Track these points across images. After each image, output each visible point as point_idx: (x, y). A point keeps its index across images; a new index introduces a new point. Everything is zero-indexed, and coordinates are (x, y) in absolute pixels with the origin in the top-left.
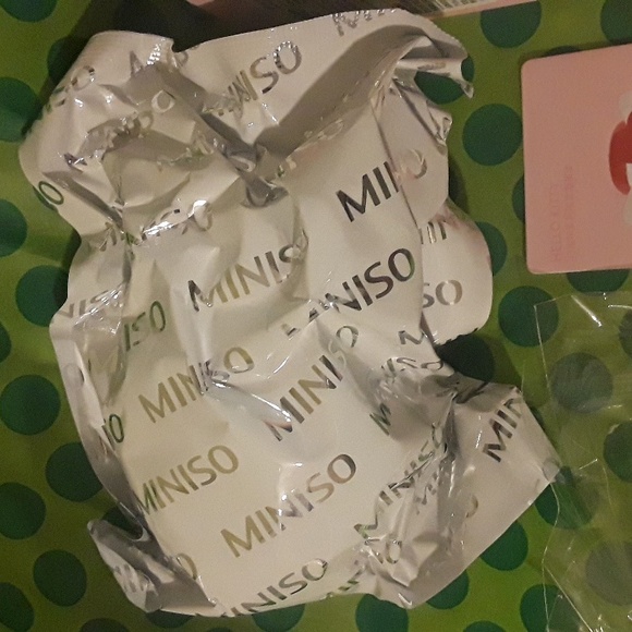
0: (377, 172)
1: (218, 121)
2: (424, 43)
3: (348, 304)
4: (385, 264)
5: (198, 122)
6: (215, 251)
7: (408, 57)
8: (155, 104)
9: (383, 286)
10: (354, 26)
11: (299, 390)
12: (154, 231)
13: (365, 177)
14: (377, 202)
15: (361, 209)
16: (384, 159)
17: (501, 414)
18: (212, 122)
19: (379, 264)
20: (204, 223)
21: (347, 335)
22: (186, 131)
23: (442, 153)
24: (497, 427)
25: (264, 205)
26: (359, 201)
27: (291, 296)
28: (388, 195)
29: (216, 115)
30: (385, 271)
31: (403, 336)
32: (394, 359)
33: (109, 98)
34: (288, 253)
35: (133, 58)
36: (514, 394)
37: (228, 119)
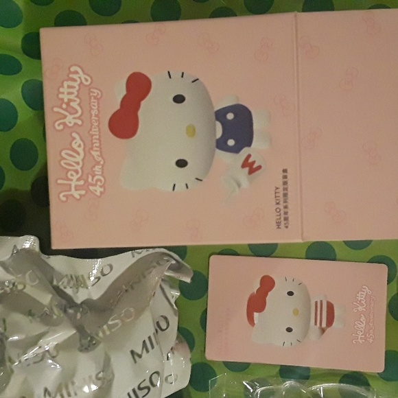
0: (149, 338)
1: (65, 293)
4: (148, 380)
5: (53, 295)
8: (27, 279)
9: (146, 391)
10: (140, 254)
12: (26, 357)
13: (144, 341)
14: (148, 351)
15: (140, 356)
16: (154, 330)
18: (58, 291)
19: (145, 380)
20: (54, 354)
23: (176, 315)
26: (140, 353)
28: (153, 347)
29: (62, 287)
30: (147, 383)
34: (100, 375)
37: (69, 291)
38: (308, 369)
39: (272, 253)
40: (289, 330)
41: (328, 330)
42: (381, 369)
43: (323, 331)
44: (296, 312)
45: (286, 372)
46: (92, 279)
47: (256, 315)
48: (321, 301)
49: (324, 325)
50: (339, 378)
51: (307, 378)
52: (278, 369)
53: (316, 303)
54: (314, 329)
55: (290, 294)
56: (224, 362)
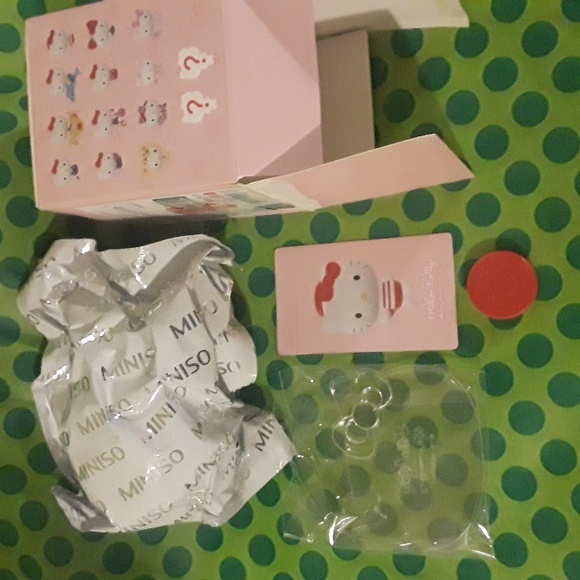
0: (189, 316)
1: (117, 285)
2: (216, 248)
3: (176, 377)
4: (195, 357)
5: (107, 286)
6: (114, 352)
7: (209, 255)
8: (86, 276)
9: (195, 368)
10: (181, 242)
11: (156, 418)
13: (184, 318)
14: (190, 328)
15: (182, 333)
16: (193, 309)
17: (264, 428)
18: (113, 285)
19: (192, 358)
20: (109, 337)
21: (180, 391)
22: (101, 290)
24: (262, 434)
25: (138, 330)
26: (181, 329)
27: (149, 374)
28: (195, 325)
29: (116, 281)
30: (195, 360)
31: (207, 391)
32: (208, 400)
33: (63, 271)
34: (149, 353)
35: (76, 250)
36: (271, 417)
37: (122, 284)
38: (381, 354)
39: (335, 238)
40: (359, 316)
41: (398, 312)
42: (455, 345)
43: (392, 312)
44: (364, 296)
45: (360, 359)
46: (138, 266)
47: (325, 304)
48: (389, 283)
49: (393, 307)
50: (414, 360)
51: (382, 362)
52: (351, 358)
53: (384, 284)
54: (383, 312)
55: (357, 278)
56: (298, 356)
